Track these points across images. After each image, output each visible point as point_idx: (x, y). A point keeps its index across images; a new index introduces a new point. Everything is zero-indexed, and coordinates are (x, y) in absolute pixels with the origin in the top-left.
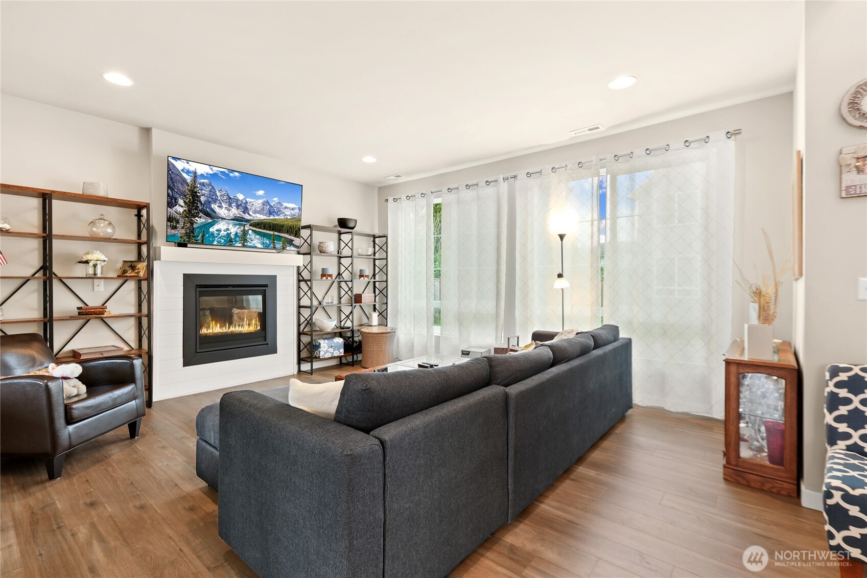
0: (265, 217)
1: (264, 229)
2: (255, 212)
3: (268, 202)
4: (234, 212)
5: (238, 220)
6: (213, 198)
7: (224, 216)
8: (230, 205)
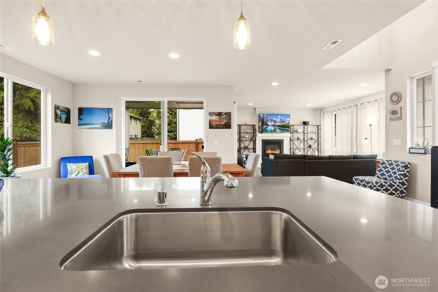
0: (281, 124)
1: (281, 127)
2: (278, 123)
3: (281, 119)
4: (273, 123)
5: (274, 125)
6: (267, 120)
7: (270, 125)
8: (272, 122)
